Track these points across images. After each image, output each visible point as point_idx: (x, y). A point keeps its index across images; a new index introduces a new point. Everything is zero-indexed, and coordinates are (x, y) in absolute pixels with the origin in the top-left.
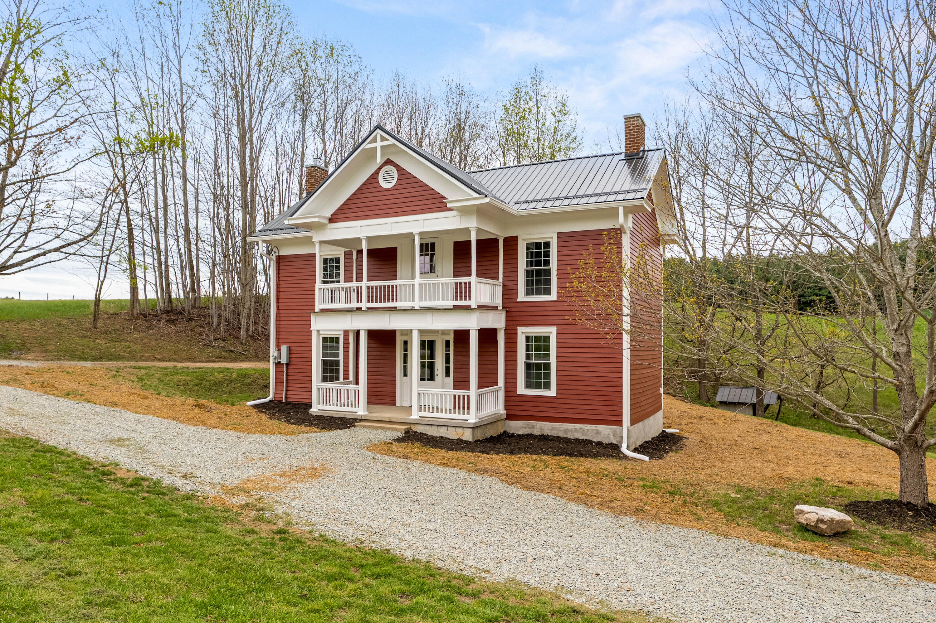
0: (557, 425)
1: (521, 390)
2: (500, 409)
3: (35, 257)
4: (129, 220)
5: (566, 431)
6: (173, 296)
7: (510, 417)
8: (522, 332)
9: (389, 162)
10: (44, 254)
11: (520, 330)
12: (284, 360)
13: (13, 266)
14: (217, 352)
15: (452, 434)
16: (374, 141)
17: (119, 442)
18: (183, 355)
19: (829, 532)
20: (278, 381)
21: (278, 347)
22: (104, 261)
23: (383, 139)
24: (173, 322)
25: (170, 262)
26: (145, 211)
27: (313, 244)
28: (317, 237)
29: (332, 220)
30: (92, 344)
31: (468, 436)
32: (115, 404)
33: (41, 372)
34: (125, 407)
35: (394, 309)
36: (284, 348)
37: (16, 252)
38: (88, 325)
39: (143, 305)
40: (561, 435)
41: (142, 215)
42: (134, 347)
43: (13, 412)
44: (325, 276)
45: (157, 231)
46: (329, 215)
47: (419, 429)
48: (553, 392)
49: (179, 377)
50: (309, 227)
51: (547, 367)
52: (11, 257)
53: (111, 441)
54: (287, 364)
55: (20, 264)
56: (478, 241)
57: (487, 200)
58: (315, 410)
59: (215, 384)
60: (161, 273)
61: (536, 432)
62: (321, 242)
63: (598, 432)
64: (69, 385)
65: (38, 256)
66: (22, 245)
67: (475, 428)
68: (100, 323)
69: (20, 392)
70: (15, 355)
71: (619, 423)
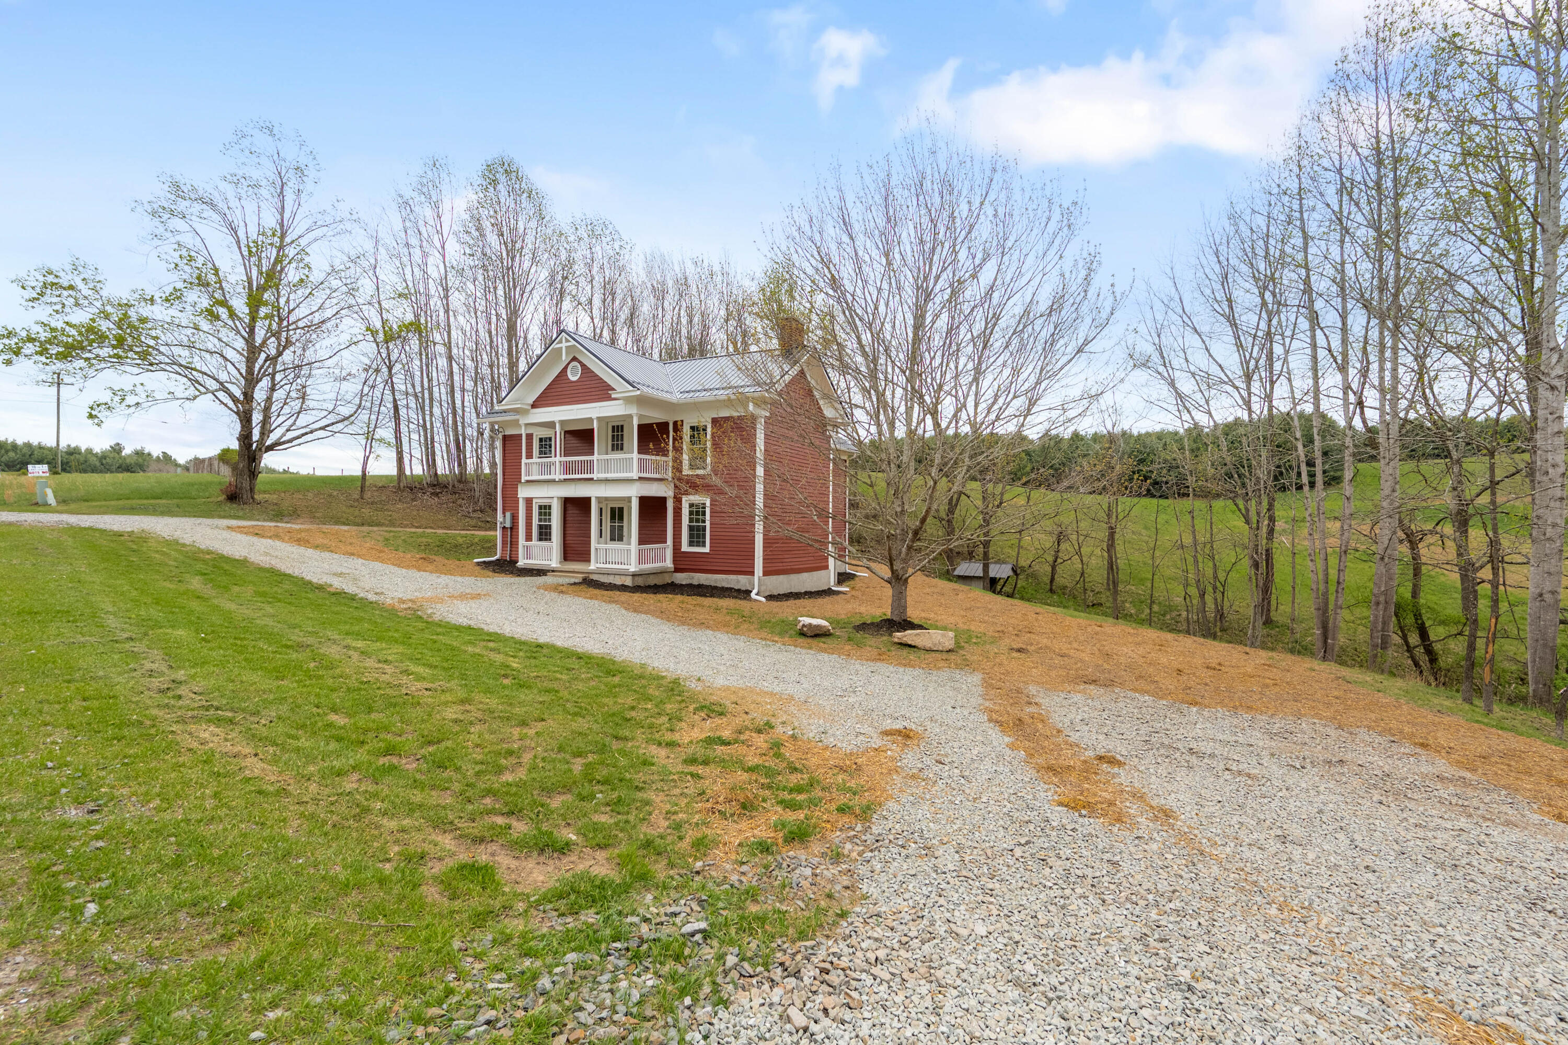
0: (709, 576)
1: (685, 547)
2: (669, 564)
3: (303, 435)
4: (395, 400)
5: (716, 581)
6: (439, 472)
7: (677, 570)
8: (686, 502)
9: (574, 359)
10: (311, 432)
11: (684, 499)
12: (508, 525)
13: (284, 443)
14: (473, 522)
15: (618, 581)
16: (561, 342)
17: (341, 575)
18: (440, 524)
19: (809, 634)
20: (504, 543)
21: (504, 513)
22: (370, 436)
23: (567, 341)
24: (437, 494)
25: (436, 438)
26: (410, 390)
27: (520, 426)
28: (523, 421)
29: (534, 406)
30: (357, 513)
31: (628, 582)
32: (353, 554)
33: (300, 531)
34: (359, 556)
35: (592, 479)
36: (508, 514)
37: (288, 430)
38: (357, 497)
39: (409, 480)
40: (713, 584)
41: (407, 394)
42: (395, 515)
43: (266, 554)
44: (541, 452)
45: (423, 409)
46: (531, 401)
47: (595, 577)
48: (707, 549)
49: (424, 540)
50: (516, 411)
51: (704, 528)
52: (284, 435)
53: (335, 574)
54: (511, 528)
55: (290, 441)
56: (640, 426)
57: (638, 393)
58: (521, 563)
59: (456, 546)
60: (427, 449)
61: (696, 583)
62: (527, 425)
63: (738, 581)
64: (320, 541)
65: (306, 434)
66: (294, 424)
67: (634, 575)
68: (368, 495)
69: (278, 543)
70: (286, 519)
71: (752, 573)
